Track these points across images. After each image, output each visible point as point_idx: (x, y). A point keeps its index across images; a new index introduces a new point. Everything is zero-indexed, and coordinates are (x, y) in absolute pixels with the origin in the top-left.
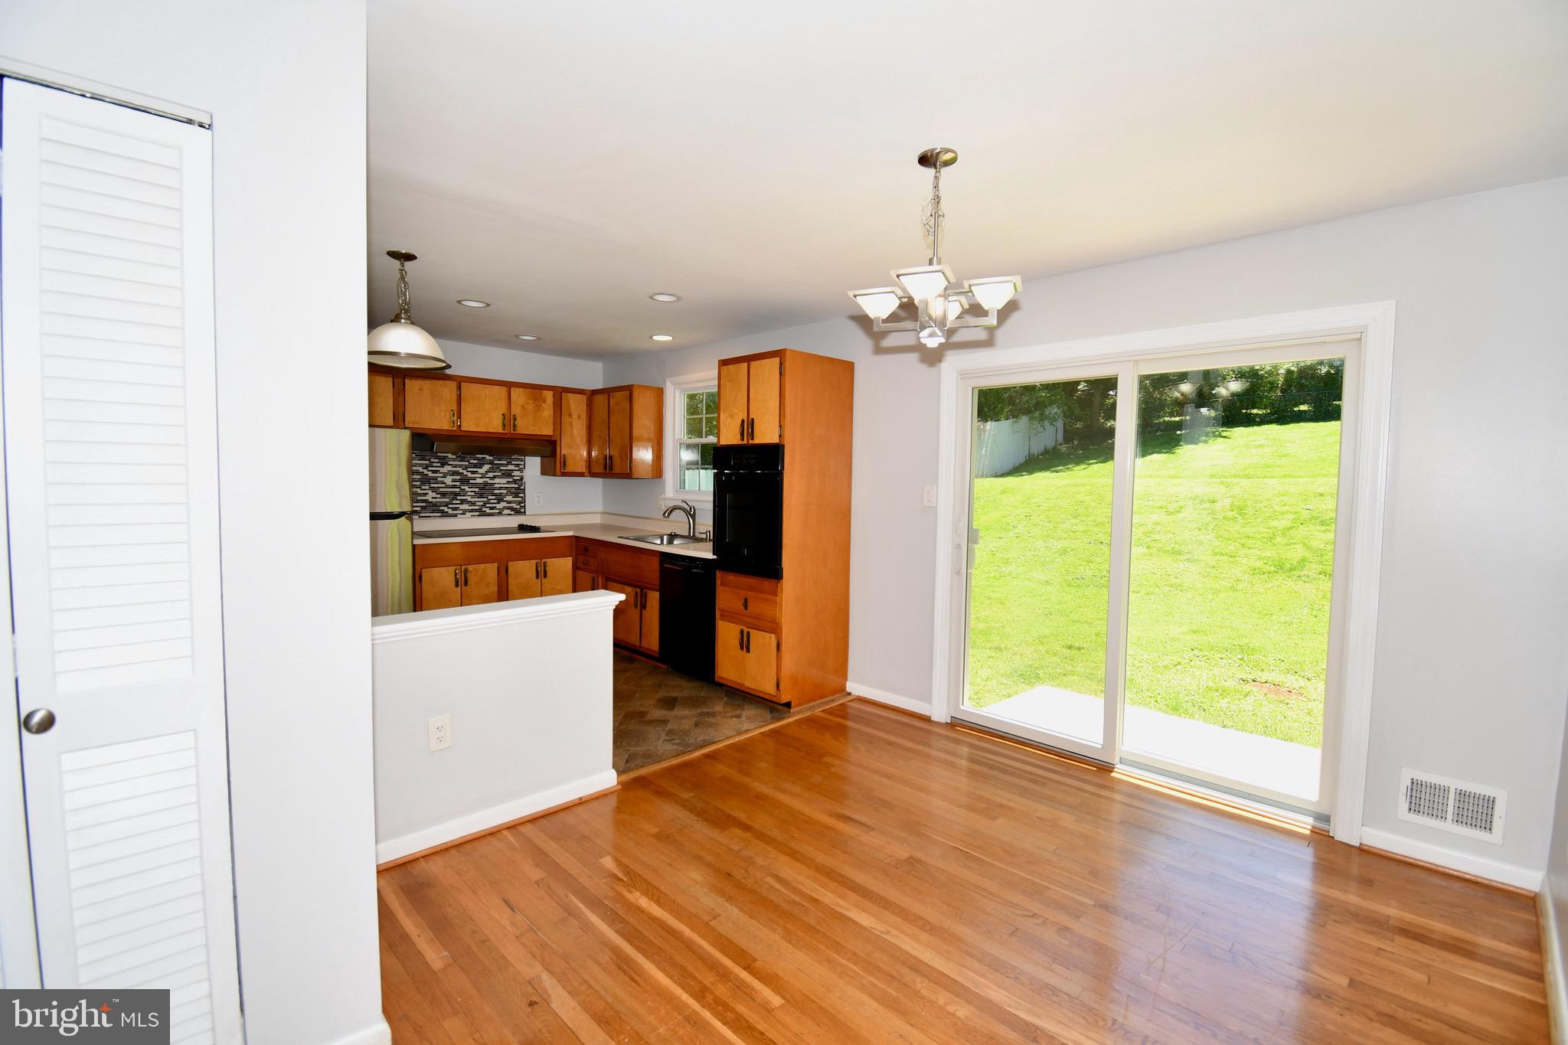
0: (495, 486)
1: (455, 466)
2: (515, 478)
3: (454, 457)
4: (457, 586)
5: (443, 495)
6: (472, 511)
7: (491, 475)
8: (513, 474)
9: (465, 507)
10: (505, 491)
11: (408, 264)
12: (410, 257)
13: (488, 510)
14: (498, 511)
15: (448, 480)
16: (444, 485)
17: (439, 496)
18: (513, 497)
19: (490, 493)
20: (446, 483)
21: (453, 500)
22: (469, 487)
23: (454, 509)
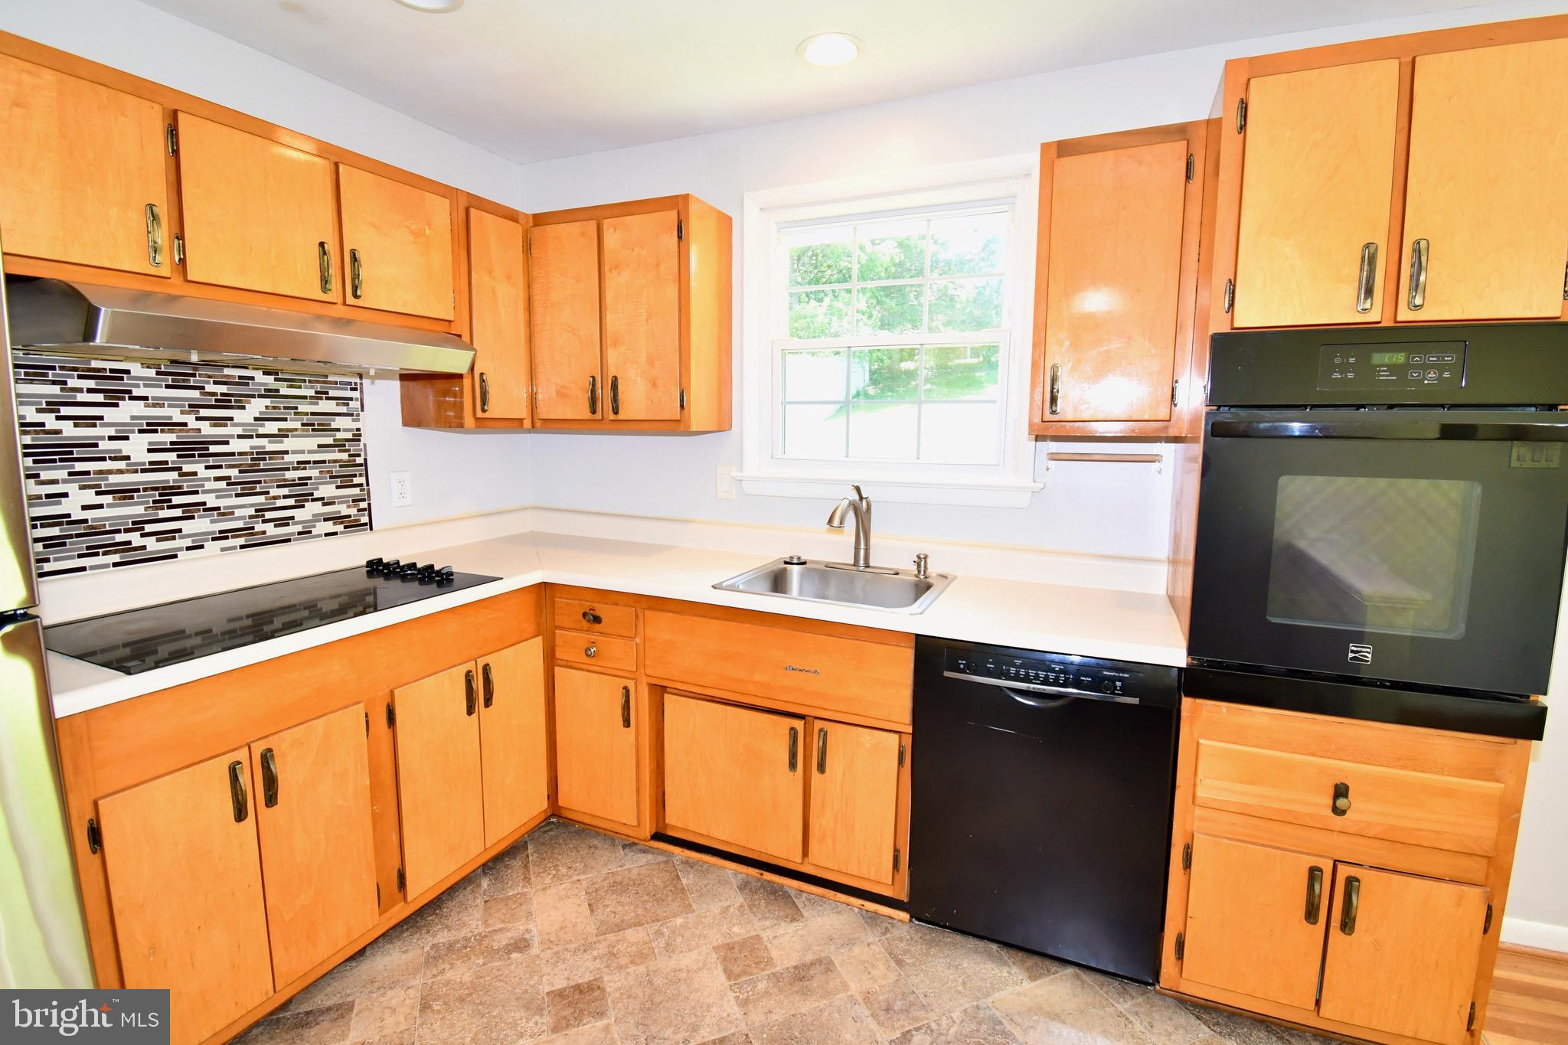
0: (287, 458)
1: (158, 403)
2: (340, 435)
3: (152, 373)
4: (240, 814)
5: (125, 494)
6: (223, 535)
7: (271, 428)
8: (334, 425)
9: (201, 525)
10: (314, 473)
13: (271, 530)
14: (299, 528)
15: (137, 448)
17: (107, 499)
18: (338, 487)
19: (272, 481)
20: (128, 458)
21: (157, 508)
22: (207, 468)
23: (163, 536)
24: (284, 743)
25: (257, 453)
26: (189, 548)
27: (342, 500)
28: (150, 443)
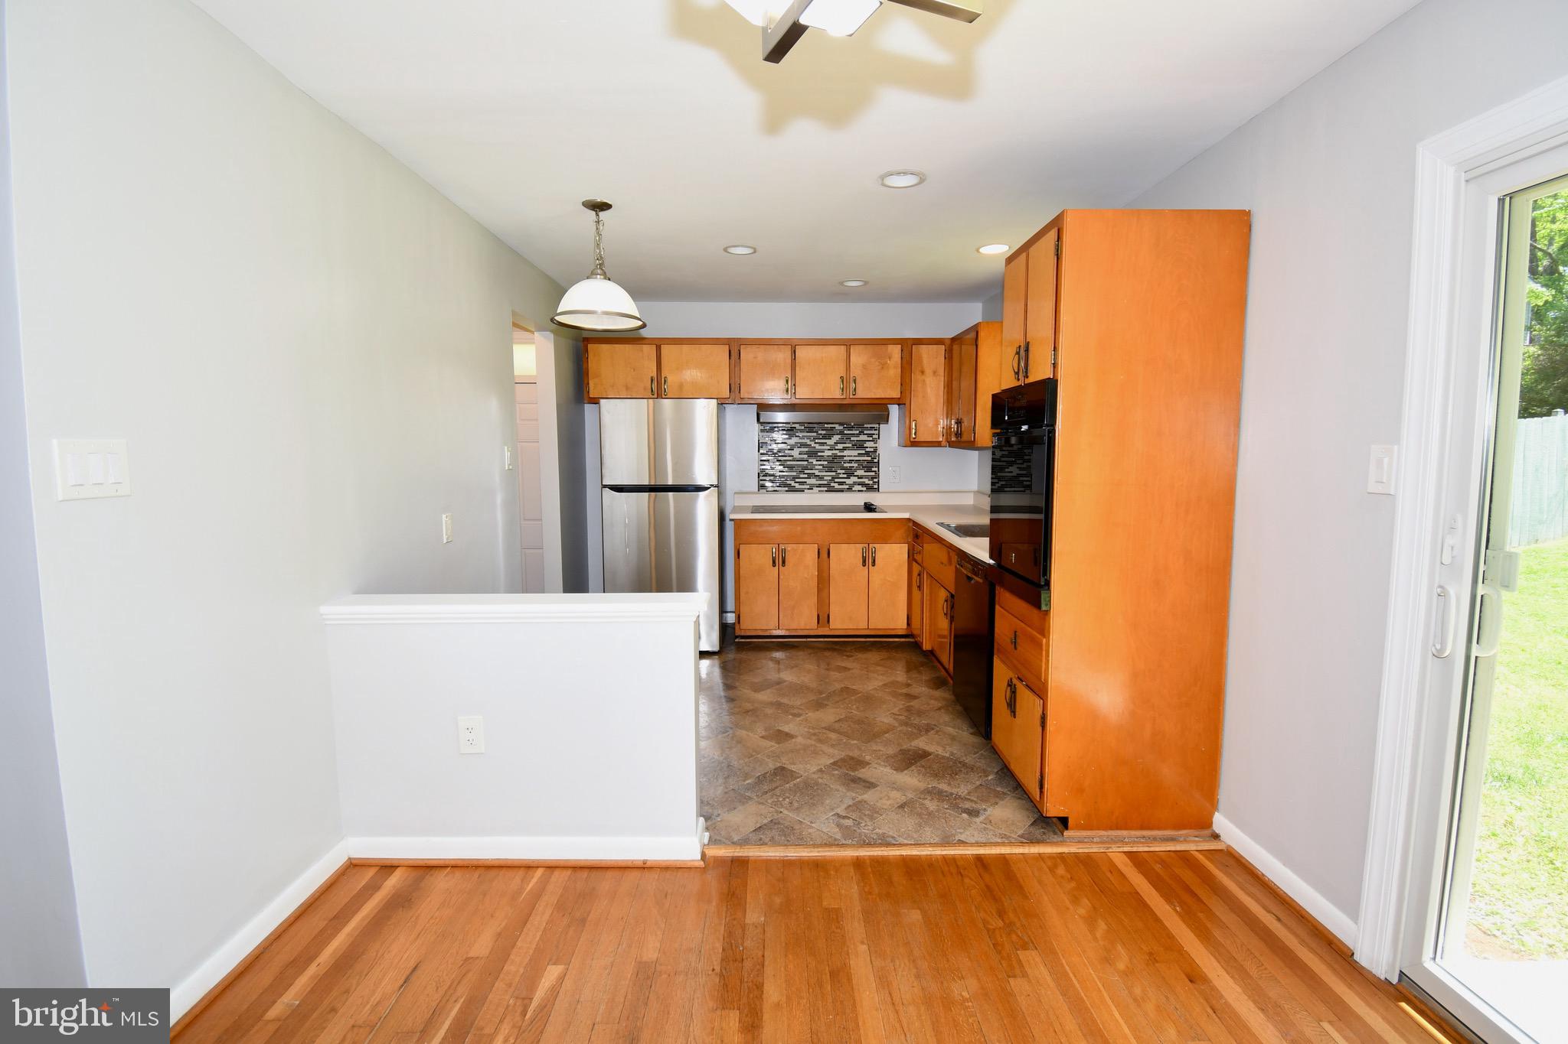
0: (845, 458)
1: (803, 438)
2: (867, 450)
3: (802, 428)
4: (774, 566)
5: (791, 468)
6: (819, 486)
7: (840, 446)
8: (865, 445)
9: (813, 481)
10: (856, 465)
11: (601, 214)
12: (603, 207)
13: (837, 486)
14: (847, 487)
15: (796, 453)
16: (791, 458)
17: (786, 469)
18: (865, 471)
19: (839, 467)
20: (793, 456)
21: (800, 474)
22: (816, 460)
23: (801, 483)
24: (789, 548)
25: (834, 456)
26: (808, 489)
27: (866, 477)
28: (799, 451)
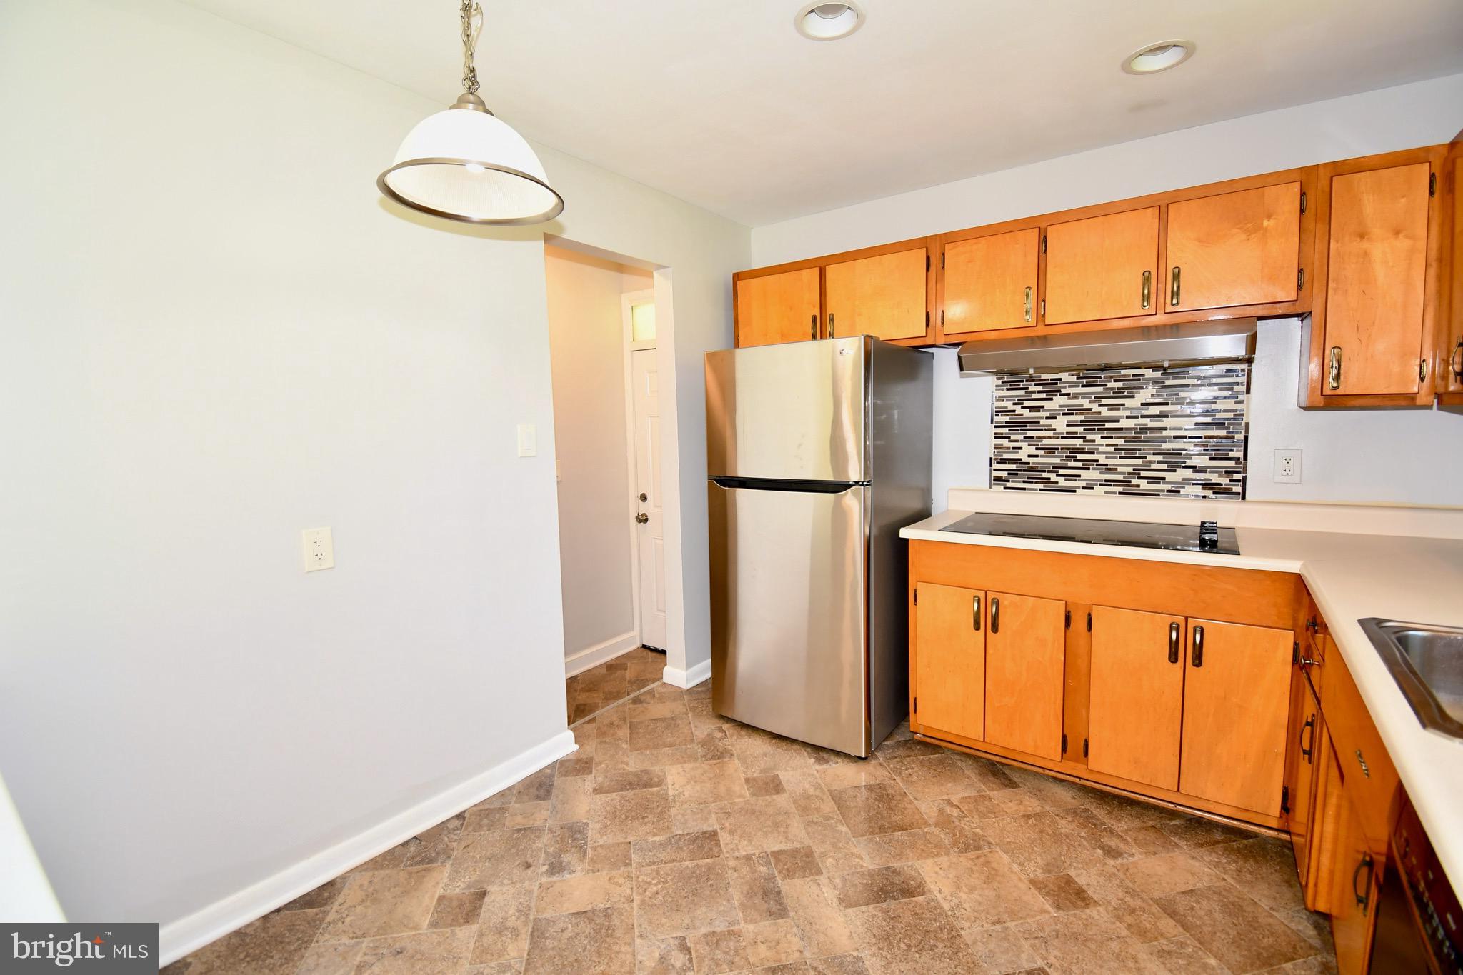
0: (1165, 433)
1: (1076, 397)
2: (1220, 415)
3: (1074, 379)
5: (1050, 450)
7: (1155, 410)
9: (1093, 474)
13: (1144, 485)
14: (1169, 487)
15: (1060, 424)
17: (1041, 452)
18: (1211, 459)
19: (1150, 449)
20: (1054, 430)
21: (1068, 461)
22: (1102, 437)
23: (1069, 477)
24: (1005, 601)
25: (1140, 429)
26: (1083, 488)
27: (1215, 469)
28: (1068, 421)
